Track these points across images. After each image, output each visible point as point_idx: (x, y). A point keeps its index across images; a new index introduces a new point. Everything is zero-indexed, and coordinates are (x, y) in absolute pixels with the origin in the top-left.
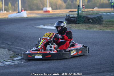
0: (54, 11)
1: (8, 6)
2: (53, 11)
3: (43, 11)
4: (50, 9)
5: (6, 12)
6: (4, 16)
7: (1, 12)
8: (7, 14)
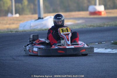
0: (110, 13)
1: (22, 4)
2: (107, 13)
3: (88, 12)
4: (101, 8)
5: (17, 15)
6: (13, 23)
7: (10, 15)
8: (20, 21)
